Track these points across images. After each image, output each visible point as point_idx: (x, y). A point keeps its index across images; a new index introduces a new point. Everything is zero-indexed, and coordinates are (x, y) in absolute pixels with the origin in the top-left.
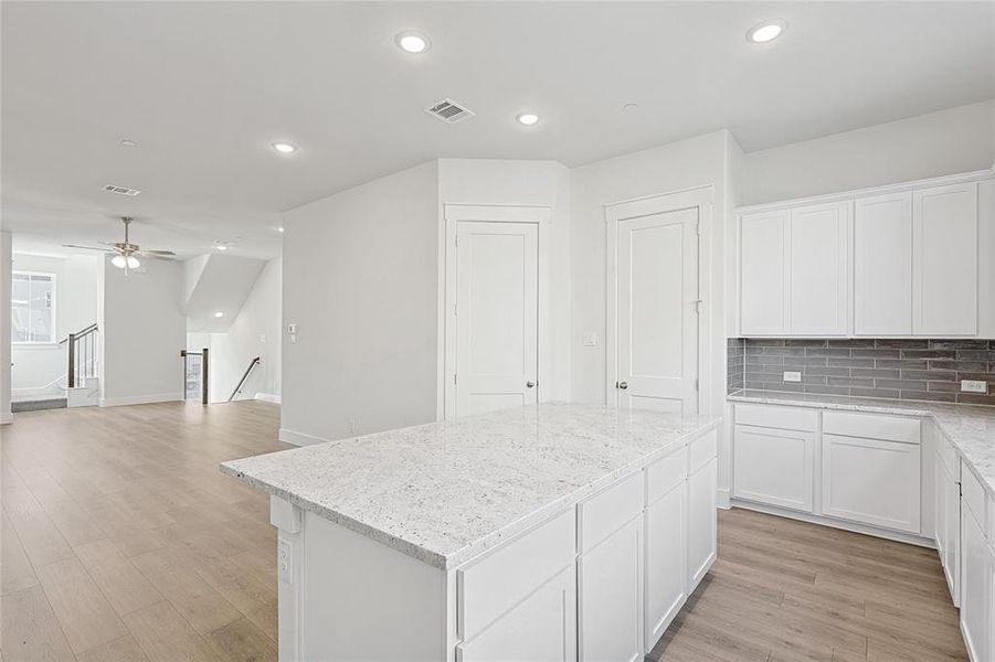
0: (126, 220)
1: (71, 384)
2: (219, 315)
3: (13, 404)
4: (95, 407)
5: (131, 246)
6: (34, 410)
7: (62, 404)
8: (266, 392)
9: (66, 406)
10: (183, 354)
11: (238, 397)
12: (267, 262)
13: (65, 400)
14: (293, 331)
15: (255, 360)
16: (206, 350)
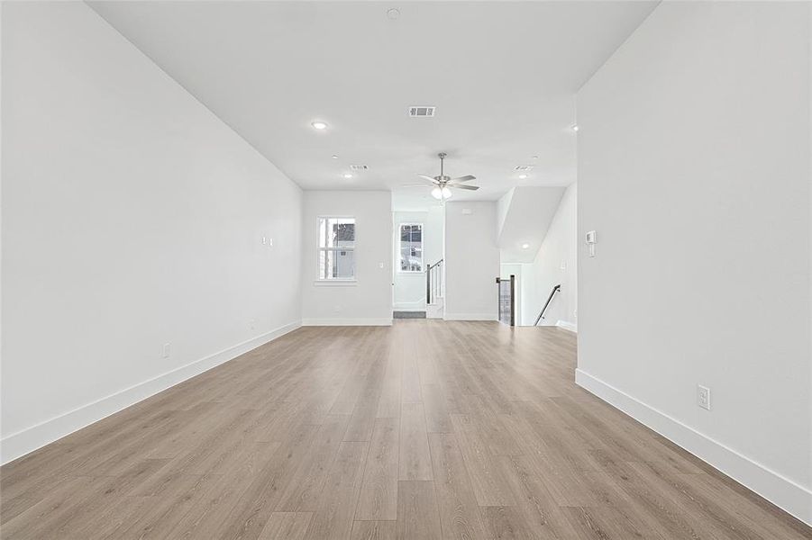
0: (442, 156)
1: (428, 302)
2: (526, 246)
4: (441, 320)
5: (445, 177)
7: (422, 315)
8: (567, 321)
9: (425, 317)
10: (498, 281)
11: (543, 323)
12: (566, 188)
13: (425, 313)
14: (592, 240)
15: (556, 288)
16: (513, 276)
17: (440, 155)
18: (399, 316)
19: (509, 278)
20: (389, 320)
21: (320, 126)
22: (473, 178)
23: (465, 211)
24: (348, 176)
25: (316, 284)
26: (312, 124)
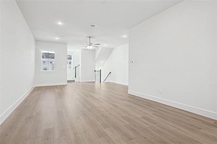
0: (90, 37)
1: (75, 77)
2: (102, 62)
3: (67, 81)
4: (79, 82)
5: (91, 43)
6: (70, 82)
7: (74, 81)
9: (74, 82)
10: (95, 71)
11: (106, 81)
12: (113, 49)
13: (74, 80)
14: (133, 62)
15: (110, 73)
16: (101, 70)
17: (89, 37)
18: (69, 81)
19: (100, 70)
20: (66, 83)
21: (60, 23)
22: (100, 45)
23: (87, 52)
24: (57, 39)
25: (41, 72)
26: (58, 22)
